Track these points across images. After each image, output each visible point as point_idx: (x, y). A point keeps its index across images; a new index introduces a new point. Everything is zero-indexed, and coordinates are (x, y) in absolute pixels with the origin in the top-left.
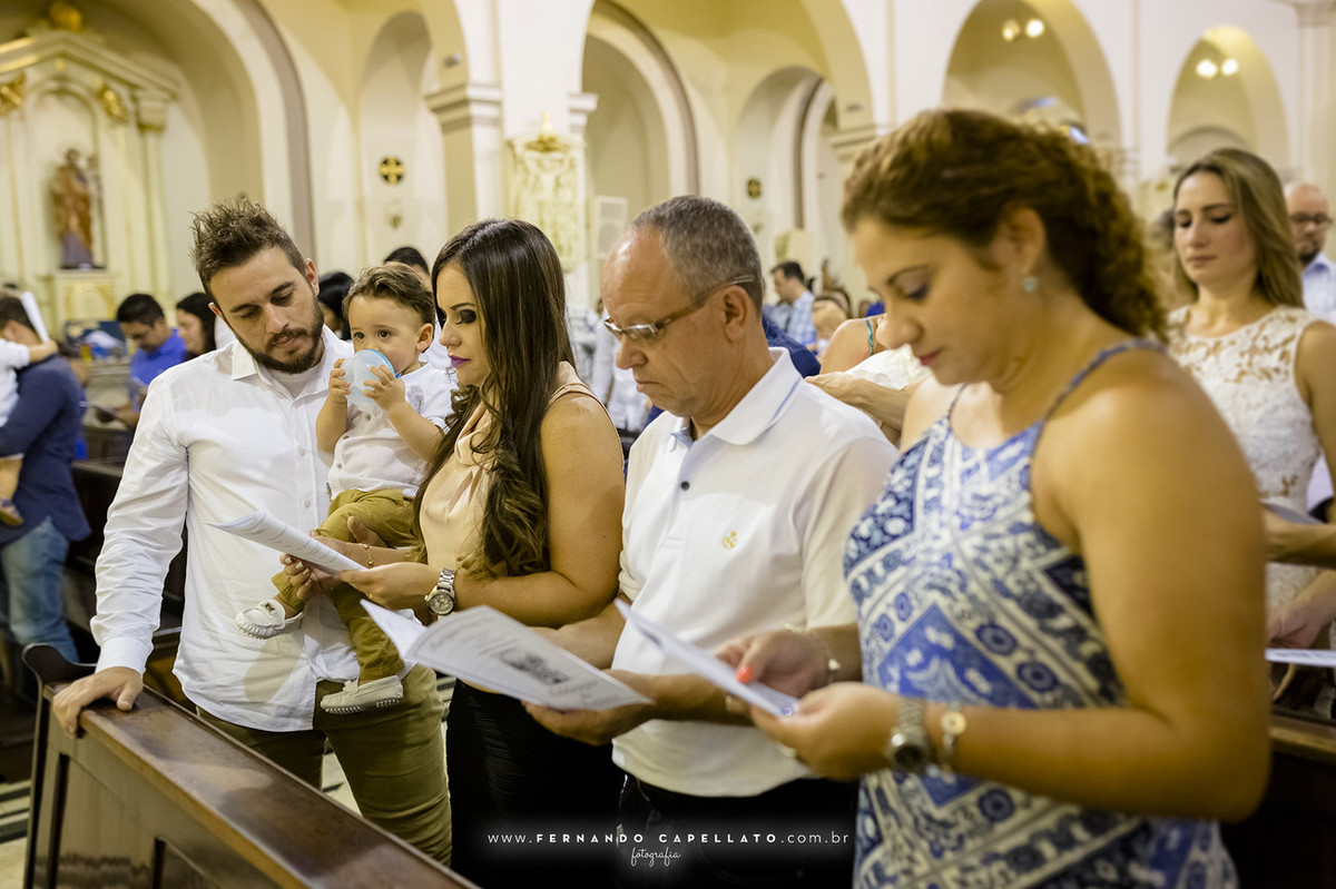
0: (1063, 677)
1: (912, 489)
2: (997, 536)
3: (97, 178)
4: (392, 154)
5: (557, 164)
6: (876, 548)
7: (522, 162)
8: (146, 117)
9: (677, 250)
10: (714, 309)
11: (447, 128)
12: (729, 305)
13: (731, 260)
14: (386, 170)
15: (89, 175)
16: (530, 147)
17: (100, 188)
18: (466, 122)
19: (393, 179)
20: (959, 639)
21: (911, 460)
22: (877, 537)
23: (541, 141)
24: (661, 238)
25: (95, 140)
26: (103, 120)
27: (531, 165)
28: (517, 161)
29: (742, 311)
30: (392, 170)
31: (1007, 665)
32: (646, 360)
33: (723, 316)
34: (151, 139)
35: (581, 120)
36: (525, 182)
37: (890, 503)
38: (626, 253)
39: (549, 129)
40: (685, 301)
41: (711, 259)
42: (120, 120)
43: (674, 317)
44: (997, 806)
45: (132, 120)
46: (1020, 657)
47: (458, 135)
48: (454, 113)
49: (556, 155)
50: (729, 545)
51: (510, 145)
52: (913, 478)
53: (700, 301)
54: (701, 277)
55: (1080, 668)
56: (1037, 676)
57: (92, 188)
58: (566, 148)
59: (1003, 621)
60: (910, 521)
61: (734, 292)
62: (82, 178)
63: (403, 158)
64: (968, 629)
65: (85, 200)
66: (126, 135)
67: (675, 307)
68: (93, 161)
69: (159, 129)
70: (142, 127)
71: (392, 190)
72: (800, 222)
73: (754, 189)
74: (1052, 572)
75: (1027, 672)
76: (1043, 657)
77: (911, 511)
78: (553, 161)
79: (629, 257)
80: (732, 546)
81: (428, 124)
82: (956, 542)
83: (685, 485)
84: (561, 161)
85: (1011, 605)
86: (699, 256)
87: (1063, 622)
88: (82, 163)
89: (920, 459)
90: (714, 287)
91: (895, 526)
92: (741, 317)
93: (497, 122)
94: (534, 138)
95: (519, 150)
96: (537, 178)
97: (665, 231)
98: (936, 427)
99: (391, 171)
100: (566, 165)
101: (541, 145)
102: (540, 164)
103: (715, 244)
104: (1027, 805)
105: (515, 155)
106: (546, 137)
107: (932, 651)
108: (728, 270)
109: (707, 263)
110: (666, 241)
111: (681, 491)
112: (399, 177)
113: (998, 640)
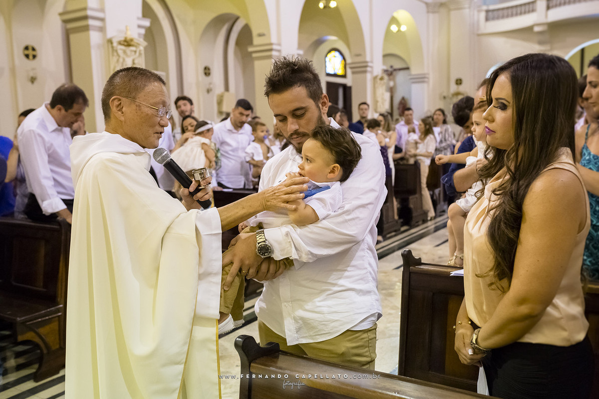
4: (30, 44)
5: (133, 53)
7: (116, 51)
11: (71, 31)
14: (27, 52)
16: (120, 43)
18: (86, 28)
19: (31, 57)
23: (125, 41)
27: (120, 52)
28: (114, 50)
30: (30, 52)
35: (143, 31)
36: (118, 61)
39: (129, 35)
48: (77, 23)
49: (133, 48)
51: (110, 41)
58: (137, 45)
63: (36, 46)
71: (31, 63)
72: (227, 88)
73: (207, 71)
78: (132, 51)
84: (135, 52)
93: (102, 30)
94: (122, 39)
95: (115, 44)
96: (124, 60)
100: (138, 53)
101: (126, 44)
102: (125, 52)
105: (113, 47)
106: (128, 39)
112: (34, 57)
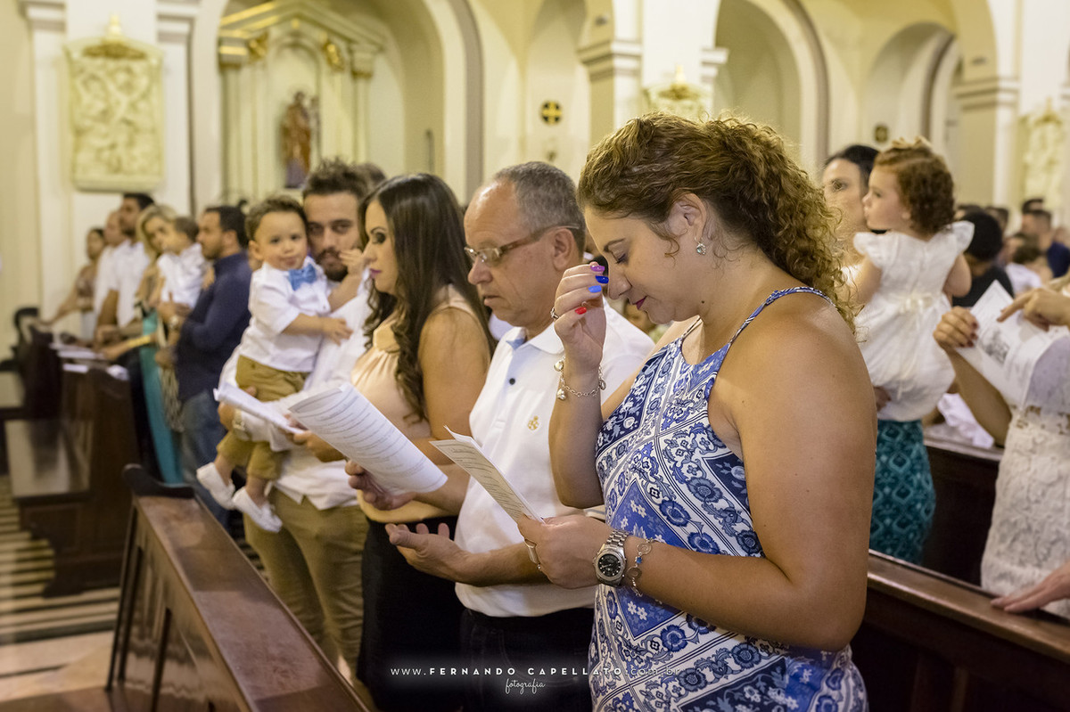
0: (722, 547)
1: (645, 394)
2: (685, 434)
3: (317, 116)
4: (552, 98)
5: (688, 110)
6: (616, 439)
7: (656, 108)
8: (359, 66)
9: (523, 197)
10: (546, 245)
11: (594, 78)
12: (558, 242)
13: (563, 210)
14: (546, 112)
15: (311, 112)
16: (663, 95)
17: (319, 123)
18: (610, 73)
19: (552, 120)
20: (650, 510)
21: (650, 370)
22: (617, 430)
23: (673, 90)
24: (513, 187)
25: (318, 85)
26: (325, 68)
28: (652, 106)
29: (568, 248)
30: (552, 112)
31: (683, 534)
32: (492, 278)
33: (552, 249)
34: (361, 84)
35: (712, 72)
37: (630, 404)
38: (486, 195)
39: (681, 80)
40: (525, 234)
41: (548, 207)
42: (338, 69)
43: (516, 245)
44: (675, 639)
45: (347, 68)
46: (691, 528)
47: (602, 85)
48: (600, 65)
49: (687, 102)
50: (532, 427)
51: (646, 93)
52: (648, 384)
53: (536, 236)
54: (539, 218)
55: (733, 540)
56: (703, 544)
57: (313, 124)
58: (696, 96)
59: (679, 500)
60: (638, 418)
61: (563, 232)
62: (305, 115)
63: (562, 103)
64: (655, 503)
65: (307, 133)
66: (341, 80)
67: (516, 238)
68: (315, 101)
69: (368, 76)
70: (355, 74)
71: (551, 130)
73: (881, 134)
74: (715, 464)
75: (696, 540)
76: (706, 529)
77: (641, 411)
78: (684, 107)
79: (488, 197)
80: (535, 428)
81: (582, 73)
82: (657, 437)
83: (512, 381)
84: (691, 108)
85: (684, 487)
86: (540, 203)
87: (722, 504)
88: (306, 103)
89: (656, 370)
90: (548, 228)
91: (629, 422)
92: (566, 253)
93: (636, 73)
94: (667, 87)
95: (654, 97)
97: (516, 182)
98: (672, 345)
99: (551, 114)
100: (696, 111)
101: (674, 94)
103: (553, 197)
104: (696, 641)
105: (649, 103)
106: (678, 87)
107: (635, 518)
108: (560, 217)
109: (544, 210)
110: (517, 189)
111: (509, 385)
112: (557, 119)
113: (675, 514)
